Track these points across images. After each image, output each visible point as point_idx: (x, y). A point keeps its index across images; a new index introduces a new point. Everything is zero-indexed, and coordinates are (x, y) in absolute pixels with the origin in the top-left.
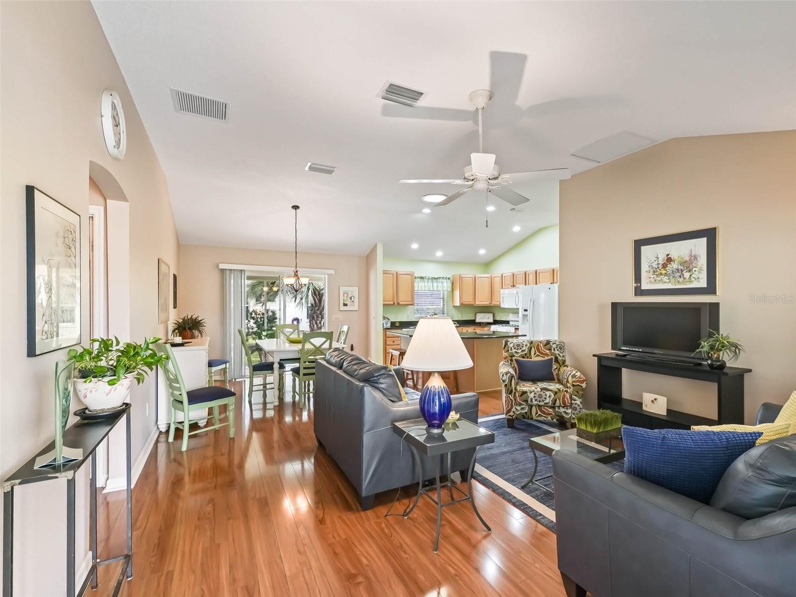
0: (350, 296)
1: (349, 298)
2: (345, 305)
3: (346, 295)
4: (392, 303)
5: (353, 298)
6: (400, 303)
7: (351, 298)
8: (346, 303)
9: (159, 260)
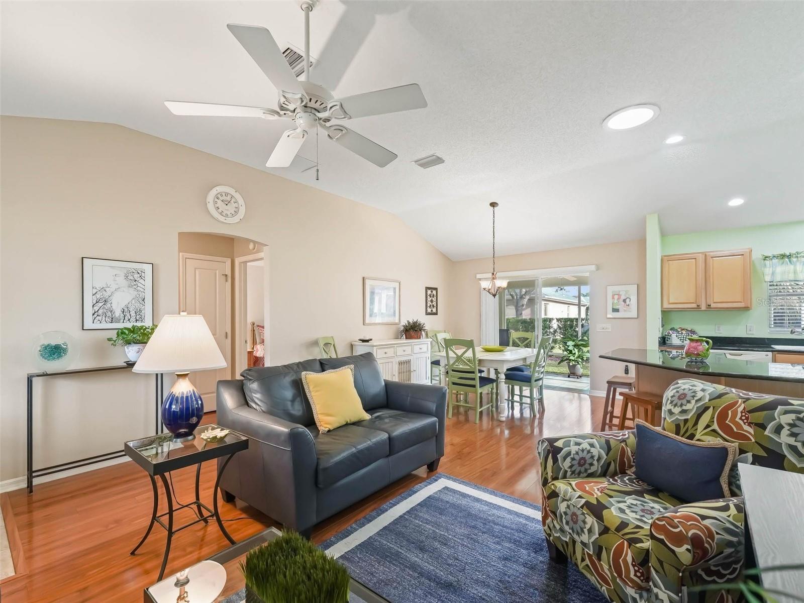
0: (623, 297)
1: (621, 300)
2: (615, 310)
3: (616, 297)
4: (694, 306)
5: (628, 300)
6: (713, 305)
7: (624, 301)
8: (617, 307)
9: (363, 278)
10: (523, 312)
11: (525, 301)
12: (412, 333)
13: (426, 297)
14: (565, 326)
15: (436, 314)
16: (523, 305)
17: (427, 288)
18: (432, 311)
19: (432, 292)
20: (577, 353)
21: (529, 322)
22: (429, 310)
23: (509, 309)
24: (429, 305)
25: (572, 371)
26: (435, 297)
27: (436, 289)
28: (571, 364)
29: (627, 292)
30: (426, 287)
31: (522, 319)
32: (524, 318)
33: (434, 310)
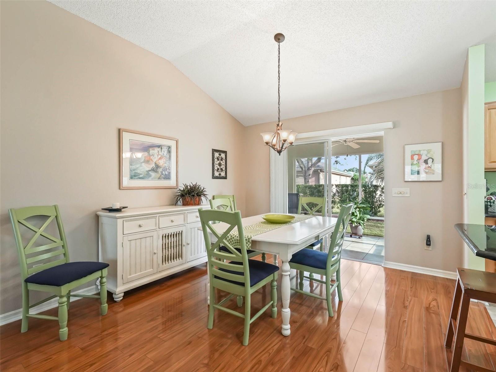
0: (424, 158)
1: (422, 161)
3: (416, 157)
5: (430, 161)
7: (426, 162)
9: (119, 130)
10: (310, 180)
11: (311, 172)
12: (188, 199)
13: (213, 160)
14: (342, 191)
15: (225, 178)
16: (309, 175)
17: (214, 151)
18: (220, 174)
19: (220, 155)
20: (358, 215)
21: (314, 188)
22: (217, 174)
23: (299, 178)
24: (216, 168)
25: (354, 232)
26: (224, 161)
27: (225, 152)
28: (354, 226)
29: (429, 151)
30: (213, 149)
31: (309, 185)
32: (310, 184)
33: (223, 174)
